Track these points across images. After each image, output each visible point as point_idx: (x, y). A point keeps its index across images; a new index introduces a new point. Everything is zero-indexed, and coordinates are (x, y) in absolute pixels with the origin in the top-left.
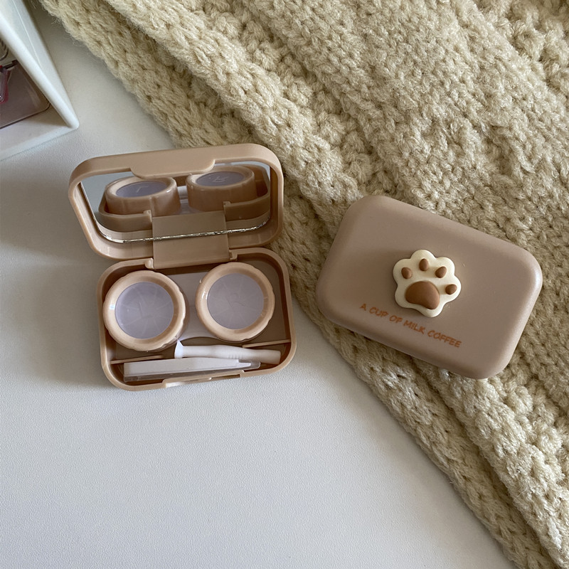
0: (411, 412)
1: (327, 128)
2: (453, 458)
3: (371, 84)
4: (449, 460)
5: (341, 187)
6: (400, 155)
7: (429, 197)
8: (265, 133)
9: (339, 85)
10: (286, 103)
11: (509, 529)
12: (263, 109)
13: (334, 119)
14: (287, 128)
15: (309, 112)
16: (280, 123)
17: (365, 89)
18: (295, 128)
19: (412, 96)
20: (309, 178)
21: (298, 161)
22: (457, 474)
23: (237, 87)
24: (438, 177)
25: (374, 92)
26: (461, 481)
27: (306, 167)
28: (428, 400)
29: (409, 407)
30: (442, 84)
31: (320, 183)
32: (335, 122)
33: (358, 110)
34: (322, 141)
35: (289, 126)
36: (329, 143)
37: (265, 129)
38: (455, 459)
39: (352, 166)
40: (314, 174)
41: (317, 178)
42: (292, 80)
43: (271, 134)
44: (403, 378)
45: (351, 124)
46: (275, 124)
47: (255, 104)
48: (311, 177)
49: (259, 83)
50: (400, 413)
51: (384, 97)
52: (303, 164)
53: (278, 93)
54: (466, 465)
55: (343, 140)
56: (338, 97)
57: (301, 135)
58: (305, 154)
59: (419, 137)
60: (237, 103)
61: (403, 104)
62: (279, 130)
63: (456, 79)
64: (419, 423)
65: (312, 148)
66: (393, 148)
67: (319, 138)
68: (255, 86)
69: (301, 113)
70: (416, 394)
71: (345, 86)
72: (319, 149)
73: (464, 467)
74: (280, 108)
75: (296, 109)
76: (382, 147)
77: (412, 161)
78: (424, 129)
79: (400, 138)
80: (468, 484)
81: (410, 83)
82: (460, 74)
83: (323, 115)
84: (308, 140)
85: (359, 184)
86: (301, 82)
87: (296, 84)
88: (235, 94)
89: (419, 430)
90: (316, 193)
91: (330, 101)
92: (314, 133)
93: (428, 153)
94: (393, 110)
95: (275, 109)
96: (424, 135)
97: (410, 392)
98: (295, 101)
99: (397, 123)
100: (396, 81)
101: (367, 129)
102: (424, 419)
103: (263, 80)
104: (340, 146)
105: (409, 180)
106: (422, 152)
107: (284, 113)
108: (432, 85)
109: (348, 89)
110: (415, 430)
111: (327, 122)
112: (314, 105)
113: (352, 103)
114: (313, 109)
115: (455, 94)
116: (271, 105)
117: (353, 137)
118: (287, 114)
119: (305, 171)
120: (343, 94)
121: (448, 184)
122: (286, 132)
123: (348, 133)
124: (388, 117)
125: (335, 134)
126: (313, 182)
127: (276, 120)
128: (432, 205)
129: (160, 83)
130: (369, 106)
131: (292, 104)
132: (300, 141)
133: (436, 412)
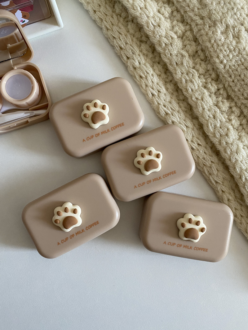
0: (201, 160)
1: (177, 28)
2: (218, 181)
3: (200, 7)
4: (216, 182)
5: (180, 56)
6: (210, 41)
7: (222, 62)
8: (148, 29)
9: (184, 7)
10: (159, 15)
11: (240, 214)
12: (148, 17)
13: (180, 24)
14: (158, 27)
15: (169, 20)
16: (155, 24)
17: (196, 9)
18: (162, 27)
19: (218, 13)
20: (166, 51)
21: (162, 43)
22: (219, 188)
23: (137, 5)
24: (227, 52)
25: (200, 11)
26: (221, 192)
27: (165, 46)
28: (210, 156)
29: (201, 158)
30: (233, 9)
31: (171, 54)
32: (180, 25)
33: (192, 20)
34: (174, 34)
35: (159, 26)
36: (177, 36)
37: (148, 27)
38: (219, 182)
39: (186, 47)
40: (169, 50)
41: (169, 52)
42: (162, 4)
43: (151, 30)
44: (200, 145)
45: (188, 27)
46: (153, 25)
47: (145, 14)
48: (167, 51)
49: (147, 4)
50: (197, 160)
51: (205, 13)
52: (164, 45)
53: (155, 10)
54: (223, 185)
55: (184, 34)
56: (183, 13)
57: (164, 31)
58: (165, 40)
59: (219, 33)
60: (136, 14)
61: (214, 17)
62: (155, 28)
63: (239, 7)
64: (205, 165)
65: (169, 37)
66: (207, 38)
67: (172, 33)
68: (145, 6)
69: (165, 20)
70: (205, 153)
71: (187, 8)
72: (172, 38)
73: (223, 186)
74: (156, 17)
75: (163, 19)
76: (201, 38)
77: (215, 44)
78: (222, 30)
79: (210, 33)
80: (223, 193)
81: (218, 7)
82: (242, 5)
83: (175, 22)
84: (167, 33)
85: (189, 56)
86: (166, 6)
87: (164, 6)
88: (136, 9)
89: (205, 168)
90: (169, 59)
91: (179, 15)
92: (170, 30)
93: (223, 41)
94: (208, 20)
95: (153, 17)
96: (222, 33)
97: (202, 151)
98: (163, 15)
99: (209, 27)
100: (211, 6)
101: (195, 30)
102: (207, 163)
103: (149, 3)
104: (182, 37)
105: (213, 54)
106: (220, 40)
107: (158, 20)
108: (228, 9)
109: (188, 9)
110: (203, 168)
111: (176, 25)
112: (172, 16)
113: (190, 17)
114: (171, 20)
115: (238, 13)
116: (152, 16)
117: (188, 33)
118: (159, 20)
119: (164, 48)
120: (185, 12)
121: (231, 56)
122: (157, 29)
123: (186, 31)
124: (206, 23)
125: (180, 31)
126: (168, 53)
127: (153, 23)
128: (222, 66)
129: (101, 4)
130: (197, 18)
131: (161, 15)
132: (164, 34)
133: (213, 161)
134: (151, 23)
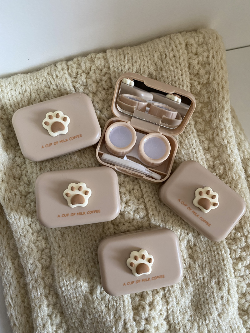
134: (18, 232)
